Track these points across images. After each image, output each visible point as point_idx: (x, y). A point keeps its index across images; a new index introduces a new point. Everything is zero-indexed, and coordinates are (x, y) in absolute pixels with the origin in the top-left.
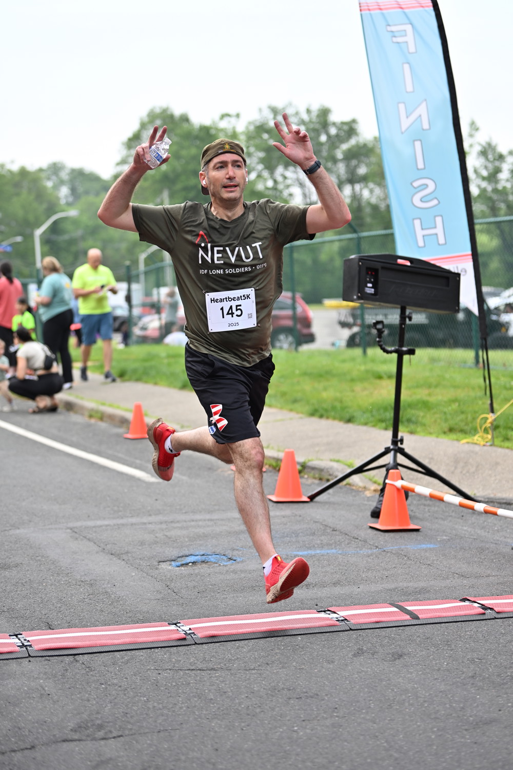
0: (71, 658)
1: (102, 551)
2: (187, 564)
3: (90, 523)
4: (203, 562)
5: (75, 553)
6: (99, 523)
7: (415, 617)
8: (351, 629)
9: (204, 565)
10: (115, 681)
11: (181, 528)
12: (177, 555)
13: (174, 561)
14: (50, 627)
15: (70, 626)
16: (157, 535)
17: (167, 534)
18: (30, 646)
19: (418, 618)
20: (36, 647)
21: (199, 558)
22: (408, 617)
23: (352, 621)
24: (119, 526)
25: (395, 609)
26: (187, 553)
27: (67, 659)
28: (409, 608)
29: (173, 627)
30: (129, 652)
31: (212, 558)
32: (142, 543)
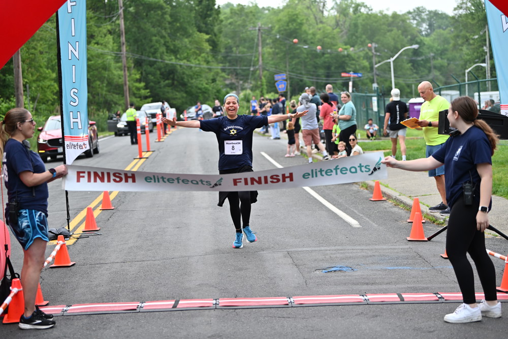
0: (233, 310)
1: (292, 264)
2: (331, 271)
3: (300, 249)
4: (340, 271)
5: (278, 264)
6: (305, 249)
7: (402, 299)
8: (368, 304)
9: (340, 272)
10: (243, 320)
11: (342, 253)
12: (327, 267)
13: (325, 269)
14: (236, 297)
15: (246, 297)
16: (326, 256)
17: (332, 256)
18: (218, 304)
19: (404, 301)
20: (220, 305)
21: (338, 268)
22: (399, 300)
23: (370, 300)
24: (312, 251)
25: (397, 296)
26: (333, 266)
27: (231, 310)
28: (403, 296)
29: (287, 299)
30: (260, 309)
31: (344, 269)
32: (315, 260)
